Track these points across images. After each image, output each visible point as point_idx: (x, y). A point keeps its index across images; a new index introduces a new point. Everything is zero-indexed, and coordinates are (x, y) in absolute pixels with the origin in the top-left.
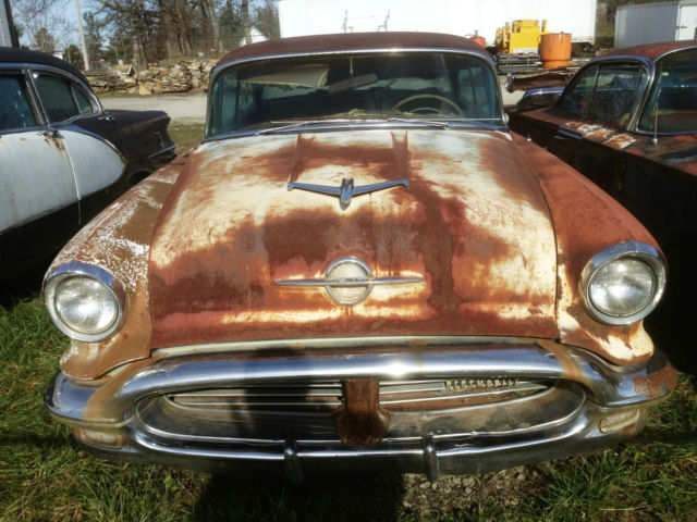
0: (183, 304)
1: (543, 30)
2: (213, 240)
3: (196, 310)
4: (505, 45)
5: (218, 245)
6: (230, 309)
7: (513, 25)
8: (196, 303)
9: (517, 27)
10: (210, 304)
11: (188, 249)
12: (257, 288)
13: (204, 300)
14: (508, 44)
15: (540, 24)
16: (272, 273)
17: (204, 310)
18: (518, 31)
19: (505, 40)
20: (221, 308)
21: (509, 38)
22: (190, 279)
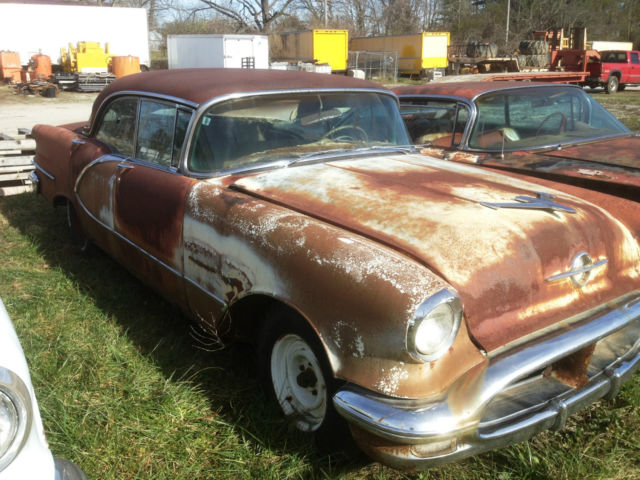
0: (490, 311)
1: (106, 52)
2: (501, 255)
3: (499, 314)
4: (73, 64)
5: (506, 257)
6: (520, 307)
7: (78, 46)
8: (498, 308)
9: (81, 48)
10: (508, 307)
11: (480, 265)
12: (535, 286)
13: (503, 304)
14: (76, 63)
15: (103, 47)
16: (544, 273)
17: (503, 312)
18: (84, 51)
19: (72, 59)
20: (514, 309)
21: (75, 58)
22: (491, 290)
